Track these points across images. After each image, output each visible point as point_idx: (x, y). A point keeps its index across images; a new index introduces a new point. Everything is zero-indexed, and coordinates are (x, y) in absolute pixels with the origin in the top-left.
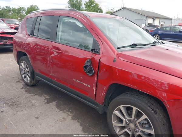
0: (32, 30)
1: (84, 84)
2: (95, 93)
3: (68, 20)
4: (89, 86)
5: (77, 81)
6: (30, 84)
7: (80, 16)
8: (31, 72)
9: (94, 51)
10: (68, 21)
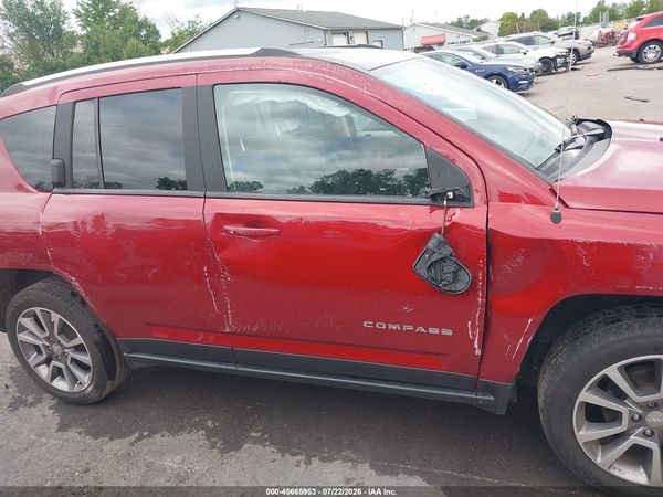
0: (58, 166)
1: (423, 330)
2: (478, 352)
3: (255, 97)
4: (447, 332)
5: (381, 326)
6: (95, 397)
7: (329, 74)
8: (97, 344)
9: (448, 200)
10: (256, 99)
